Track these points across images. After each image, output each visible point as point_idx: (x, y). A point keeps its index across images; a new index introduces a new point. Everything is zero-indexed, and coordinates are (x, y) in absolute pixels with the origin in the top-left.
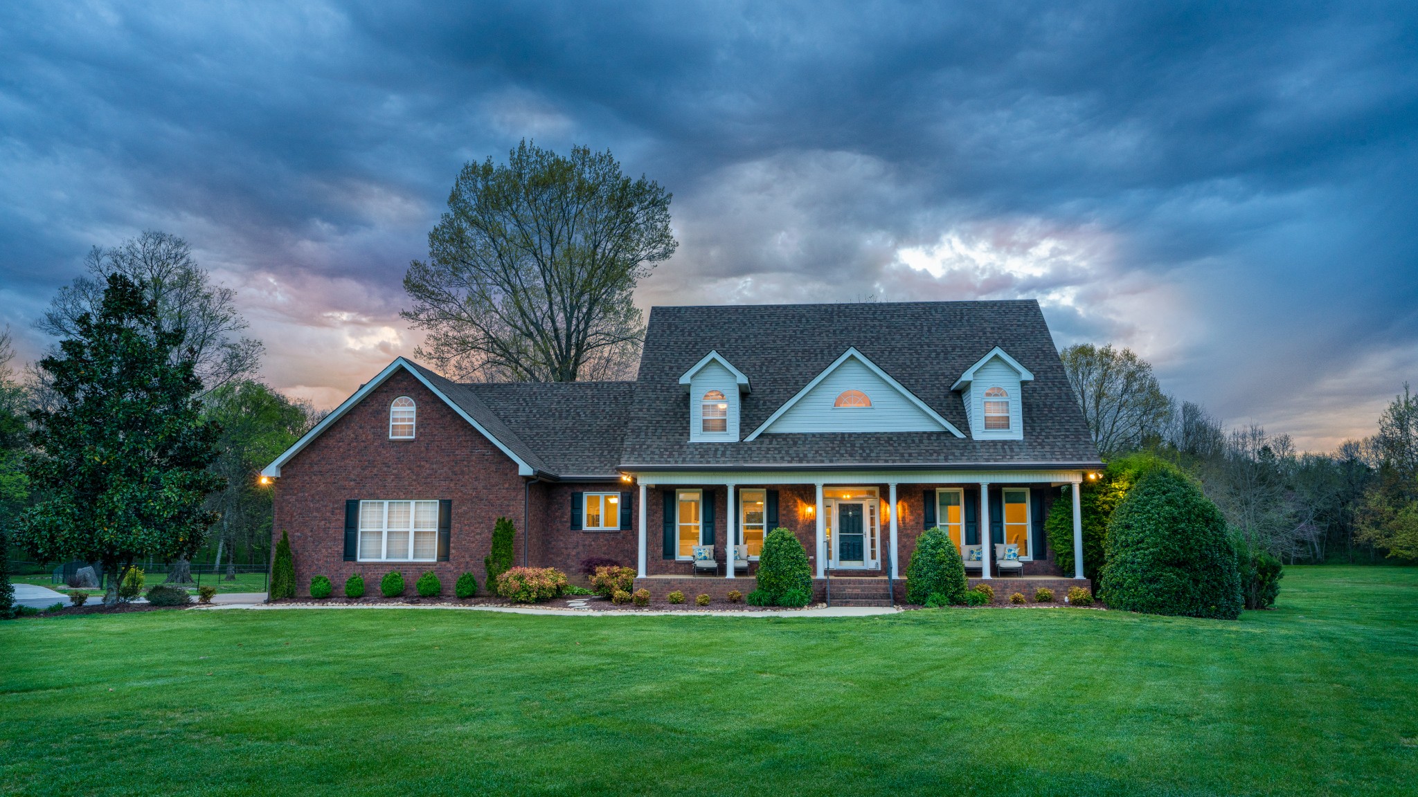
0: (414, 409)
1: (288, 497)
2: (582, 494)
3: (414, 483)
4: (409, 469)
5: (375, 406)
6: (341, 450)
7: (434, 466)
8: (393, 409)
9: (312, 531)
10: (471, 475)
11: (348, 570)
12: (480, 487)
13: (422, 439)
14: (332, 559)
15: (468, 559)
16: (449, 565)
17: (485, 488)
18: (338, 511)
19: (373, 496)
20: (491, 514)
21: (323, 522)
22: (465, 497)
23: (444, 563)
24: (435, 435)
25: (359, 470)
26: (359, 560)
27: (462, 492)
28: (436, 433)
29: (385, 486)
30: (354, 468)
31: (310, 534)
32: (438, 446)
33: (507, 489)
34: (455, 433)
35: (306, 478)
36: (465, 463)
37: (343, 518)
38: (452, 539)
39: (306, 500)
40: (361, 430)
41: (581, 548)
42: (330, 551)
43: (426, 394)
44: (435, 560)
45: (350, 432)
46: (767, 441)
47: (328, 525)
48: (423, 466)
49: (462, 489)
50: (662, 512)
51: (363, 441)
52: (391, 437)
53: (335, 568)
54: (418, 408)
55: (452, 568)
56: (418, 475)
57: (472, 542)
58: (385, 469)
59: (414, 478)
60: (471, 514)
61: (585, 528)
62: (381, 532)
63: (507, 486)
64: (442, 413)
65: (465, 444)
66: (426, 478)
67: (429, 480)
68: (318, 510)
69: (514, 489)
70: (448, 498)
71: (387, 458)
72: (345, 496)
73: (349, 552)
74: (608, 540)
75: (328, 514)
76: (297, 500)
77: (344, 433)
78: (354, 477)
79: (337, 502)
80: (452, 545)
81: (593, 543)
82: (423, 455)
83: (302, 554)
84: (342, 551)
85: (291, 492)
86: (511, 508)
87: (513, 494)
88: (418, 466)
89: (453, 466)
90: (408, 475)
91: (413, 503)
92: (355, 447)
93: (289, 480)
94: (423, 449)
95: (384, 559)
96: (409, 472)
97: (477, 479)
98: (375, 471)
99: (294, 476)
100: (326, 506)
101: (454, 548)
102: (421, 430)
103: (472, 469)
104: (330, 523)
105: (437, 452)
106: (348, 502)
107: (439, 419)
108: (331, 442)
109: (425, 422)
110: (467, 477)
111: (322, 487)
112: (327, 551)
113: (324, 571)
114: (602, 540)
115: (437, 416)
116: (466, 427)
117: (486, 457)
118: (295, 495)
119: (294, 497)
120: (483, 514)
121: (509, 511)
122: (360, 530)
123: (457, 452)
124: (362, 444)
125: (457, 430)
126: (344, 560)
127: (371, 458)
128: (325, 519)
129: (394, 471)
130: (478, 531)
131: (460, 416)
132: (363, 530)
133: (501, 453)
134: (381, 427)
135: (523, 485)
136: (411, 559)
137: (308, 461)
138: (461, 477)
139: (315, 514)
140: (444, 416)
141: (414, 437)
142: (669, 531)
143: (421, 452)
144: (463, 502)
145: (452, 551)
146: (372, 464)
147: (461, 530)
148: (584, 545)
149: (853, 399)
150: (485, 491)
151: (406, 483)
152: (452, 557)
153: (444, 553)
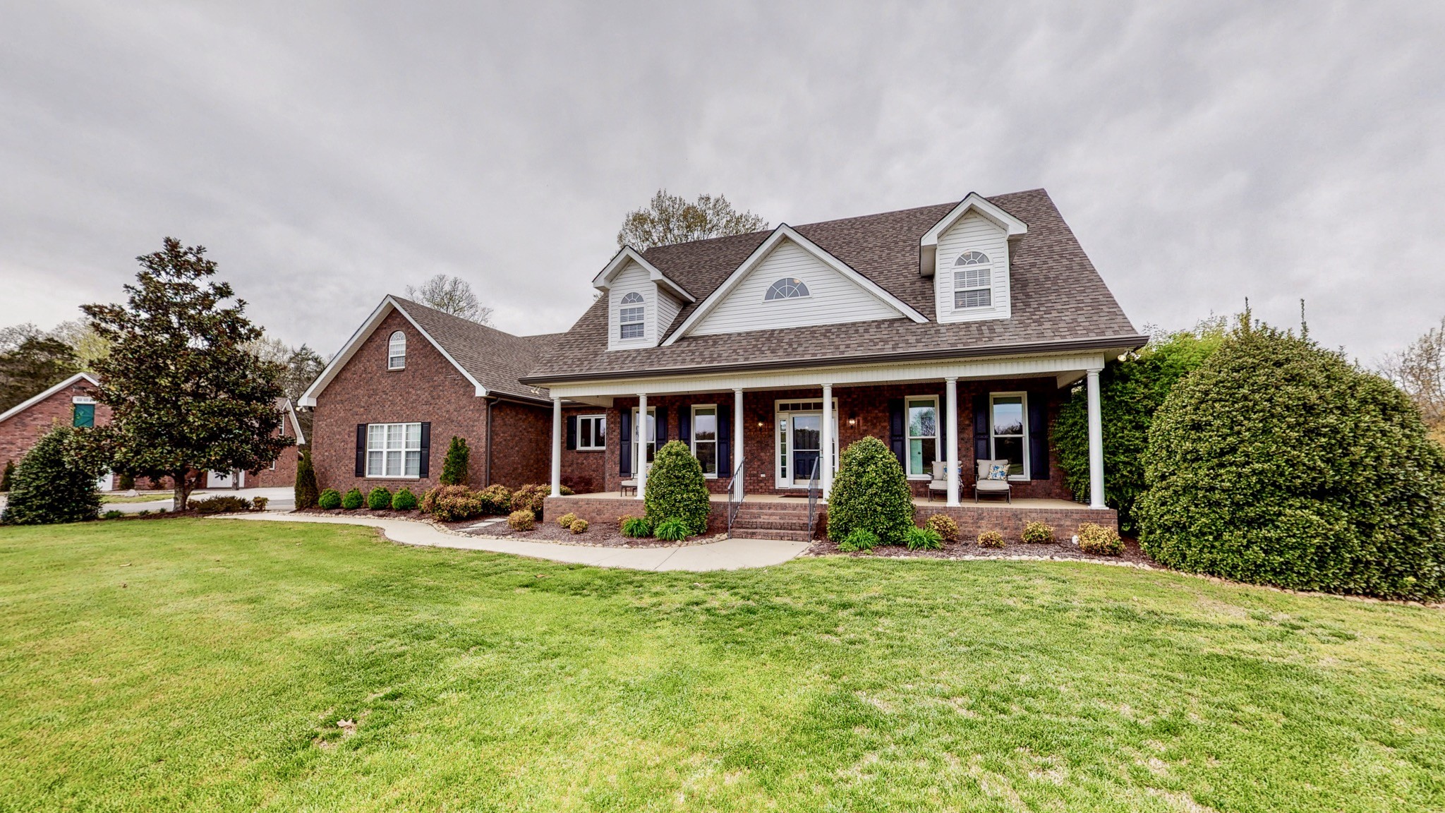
0: (404, 342)
1: (321, 423)
2: (576, 417)
3: (404, 408)
4: (401, 395)
5: (378, 341)
6: (355, 381)
7: (419, 392)
8: (391, 343)
9: (335, 451)
10: (445, 398)
11: (359, 484)
12: (452, 409)
13: (410, 368)
14: (349, 476)
16: (428, 481)
17: (456, 410)
18: (353, 434)
19: (376, 421)
21: (343, 444)
22: (441, 419)
23: (425, 479)
24: (419, 364)
25: (366, 397)
26: (367, 476)
27: (438, 414)
28: (420, 362)
29: (384, 411)
30: (363, 396)
31: (334, 454)
32: (421, 374)
33: (473, 410)
34: (434, 360)
35: (333, 406)
36: (441, 388)
37: (355, 440)
38: (431, 458)
39: (332, 425)
40: (368, 363)
41: (575, 466)
42: (347, 468)
44: (418, 477)
45: (361, 366)
47: (346, 446)
48: (411, 392)
49: (438, 411)
50: (618, 431)
51: (369, 373)
52: (390, 368)
53: (351, 483)
54: (407, 341)
55: (430, 484)
56: (407, 400)
58: (384, 396)
59: (404, 403)
60: (445, 435)
61: (579, 448)
62: (382, 452)
63: (472, 407)
65: (441, 370)
66: (412, 403)
67: (414, 405)
68: (340, 433)
69: (478, 410)
70: (428, 421)
71: (386, 386)
72: (356, 421)
73: (360, 471)
74: (596, 459)
75: (346, 437)
76: (326, 426)
77: (357, 367)
78: (363, 405)
79: (352, 426)
80: (431, 463)
81: (584, 461)
82: (410, 383)
83: (329, 471)
84: (354, 468)
85: (323, 418)
86: (475, 428)
87: (478, 415)
88: (407, 393)
89: (432, 391)
90: (400, 400)
91: (404, 426)
92: (364, 378)
93: (321, 409)
94: (410, 377)
95: (384, 476)
96: (400, 398)
97: (449, 402)
98: (377, 398)
99: (325, 405)
100: (345, 430)
101: (432, 466)
102: (409, 360)
103: (446, 393)
104: (347, 444)
105: (420, 379)
106: (359, 425)
107: (422, 349)
108: (349, 375)
109: (412, 353)
110: (442, 401)
111: (342, 414)
112: (345, 468)
113: (344, 485)
114: (592, 459)
115: (421, 347)
117: (457, 382)
118: (325, 421)
119: (325, 423)
121: (474, 431)
122: (368, 450)
123: (435, 379)
124: (369, 375)
126: (357, 476)
127: (375, 387)
128: (344, 441)
129: (391, 398)
132: (370, 451)
133: (464, 377)
134: (382, 359)
135: (485, 407)
136: (402, 476)
137: (334, 392)
138: (438, 401)
139: (338, 437)
140: (426, 347)
141: (404, 367)
142: (625, 447)
143: (409, 380)
144: (439, 423)
145: (431, 469)
146: (375, 392)
147: (437, 450)
148: (577, 463)
149: (787, 289)
150: (456, 413)
151: (399, 408)
152: (430, 474)
153: (424, 470)
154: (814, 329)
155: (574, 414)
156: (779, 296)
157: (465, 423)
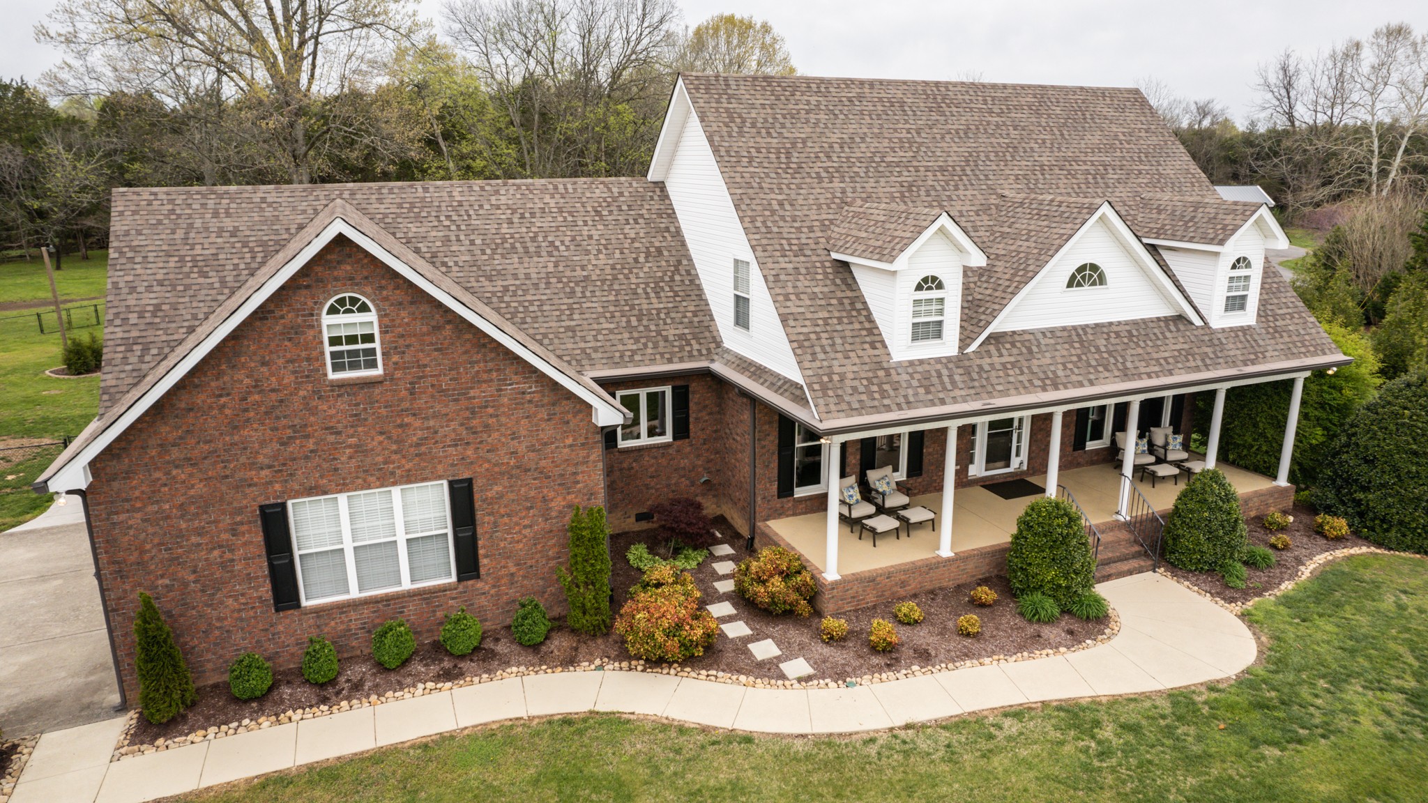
0: (373, 317)
1: (123, 517)
3: (394, 457)
4: (381, 433)
5: (288, 320)
6: (227, 411)
7: (431, 423)
8: (327, 319)
9: (194, 572)
10: (503, 429)
11: (286, 623)
12: (522, 448)
13: (398, 374)
14: (251, 613)
15: (513, 569)
16: (480, 585)
17: (531, 449)
18: (245, 528)
19: (314, 491)
20: (545, 491)
21: (216, 553)
22: (496, 469)
23: (470, 583)
24: (425, 366)
25: (275, 445)
26: (305, 603)
27: (489, 461)
28: (426, 361)
29: (336, 470)
30: (263, 443)
31: (192, 577)
32: (433, 386)
33: (571, 446)
34: (465, 357)
35: (157, 475)
36: (490, 410)
37: (259, 538)
38: (480, 543)
39: (168, 517)
40: (264, 369)
41: (617, 473)
42: (243, 600)
43: (397, 288)
44: (454, 579)
45: (240, 375)
46: (996, 346)
47: (228, 555)
48: (409, 425)
49: (489, 456)
51: (273, 390)
52: (332, 376)
53: (260, 626)
54: (383, 314)
55: (487, 588)
56: (400, 442)
57: (518, 542)
58: (331, 438)
59: (394, 447)
60: (511, 496)
62: (341, 550)
63: (570, 442)
64: (434, 323)
65: (485, 376)
66: (418, 445)
67: (423, 449)
68: (200, 532)
69: (583, 444)
70: (466, 476)
71: (331, 417)
72: (253, 500)
73: (285, 596)
74: (656, 458)
75: (224, 536)
76: (144, 521)
77: (226, 378)
78: (267, 461)
79: (240, 511)
80: (481, 552)
81: (634, 464)
82: (405, 405)
83: (181, 615)
84: (269, 596)
85: (127, 506)
86: (579, 478)
87: (583, 453)
88: (400, 426)
89: (468, 419)
90: (380, 443)
91: (396, 491)
92: (258, 404)
93: (116, 485)
94: (404, 393)
95: (354, 593)
96: (381, 438)
97: (514, 435)
98: (311, 444)
99: (128, 475)
100: (216, 522)
101: (486, 556)
102: (395, 358)
103: (503, 419)
104: (232, 551)
105: (433, 396)
106: (261, 509)
107: (428, 334)
108: (200, 399)
109: (401, 341)
110: (496, 435)
111: (199, 488)
112: (236, 600)
113: (240, 634)
114: (647, 458)
115: (425, 329)
116: (484, 345)
117: (528, 397)
118: (139, 510)
119: (139, 515)
120: (532, 493)
121: (578, 482)
122: (297, 553)
123: (472, 393)
124: (274, 396)
125: (466, 352)
126: (277, 610)
127: (297, 421)
128: (220, 547)
129: (353, 441)
130: (526, 522)
131: (471, 325)
132: (303, 552)
133: (555, 385)
134: (308, 359)
136: (406, 585)
137: (152, 442)
138: (485, 435)
139: (194, 539)
140: (437, 328)
141: (379, 371)
143: (401, 400)
144: (493, 479)
145: (484, 561)
146: (302, 432)
147: (496, 524)
148: (621, 470)
149: (1088, 275)
150: (532, 455)
151: (380, 459)
152: (483, 571)
153: (468, 564)
156: (1079, 285)
157: (557, 471)
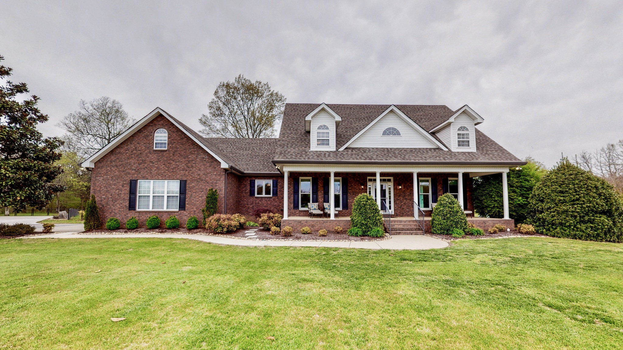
0: (167, 135)
1: (98, 178)
2: (255, 180)
3: (166, 171)
4: (164, 165)
5: (146, 133)
6: (128, 154)
7: (177, 163)
8: (156, 135)
9: (111, 195)
10: (197, 167)
11: (131, 214)
12: (201, 174)
13: (171, 150)
14: (123, 210)
15: (195, 210)
16: (185, 212)
17: (204, 174)
18: (126, 185)
19: (144, 178)
20: (207, 187)
21: (117, 191)
22: (194, 179)
23: (182, 211)
24: (178, 148)
25: (137, 164)
26: (137, 210)
27: (192, 176)
28: (178, 147)
29: (151, 173)
30: (134, 164)
31: (110, 197)
32: (179, 153)
33: (215, 175)
34: (188, 147)
35: (109, 168)
36: (194, 162)
37: (128, 189)
38: (187, 200)
39: (108, 180)
40: (138, 145)
41: (254, 204)
42: (121, 205)
43: (174, 128)
44: (178, 210)
45: (132, 146)
46: (350, 151)
47: (120, 192)
48: (171, 163)
49: (192, 174)
51: (139, 150)
52: (154, 149)
53: (124, 214)
54: (169, 134)
55: (187, 214)
56: (168, 168)
57: (198, 201)
58: (151, 164)
59: (167, 169)
60: (197, 187)
61: (256, 195)
62: (149, 196)
63: (215, 173)
64: (181, 137)
65: (193, 152)
66: (173, 169)
67: (174, 170)
68: (115, 185)
69: (219, 175)
70: (185, 179)
71: (152, 159)
72: (128, 178)
73: (132, 206)
74: (266, 201)
75: (120, 187)
76: (103, 180)
77: (129, 146)
78: (134, 168)
79: (125, 181)
80: (187, 202)
81: (260, 202)
82: (171, 158)
83: (106, 207)
84: (128, 205)
85: (100, 175)
86: (217, 184)
87: (219, 177)
88: (169, 163)
89: (187, 163)
90: (163, 167)
91: (166, 181)
92: (135, 153)
93: (99, 169)
94: (171, 155)
95: (151, 209)
96: (164, 166)
97: (200, 170)
98: (146, 165)
99: (102, 167)
100: (119, 183)
101: (188, 204)
102: (170, 145)
103: (197, 165)
104: (121, 191)
105: (179, 156)
106: (131, 181)
107: (179, 140)
108: (122, 150)
109: (173, 141)
110: (194, 169)
111: (117, 173)
112: (119, 205)
113: (119, 215)
114: (264, 201)
115: (179, 139)
116: (194, 144)
117: (205, 159)
118: (102, 177)
119: (102, 178)
120: (203, 187)
121: (217, 186)
122: (138, 195)
123: (189, 157)
124: (139, 152)
125: (189, 145)
126: (129, 210)
127: (143, 159)
128: (119, 189)
129: (156, 166)
130: (200, 196)
131: (191, 139)
132: (140, 195)
133: (213, 157)
134: (149, 143)
135: (224, 173)
136: (165, 209)
137: (109, 160)
138: (191, 169)
139: (113, 186)
140: (182, 139)
141: (166, 149)
142: (296, 196)
143: (171, 156)
144: (192, 181)
145: (187, 205)
146: (144, 162)
147: (191, 195)
148: (256, 203)
149: (392, 132)
150: (204, 176)
151: (163, 171)
152: (186, 208)
153: (182, 206)
154: (405, 149)
155: (254, 179)
156: (388, 134)
157: (211, 182)
